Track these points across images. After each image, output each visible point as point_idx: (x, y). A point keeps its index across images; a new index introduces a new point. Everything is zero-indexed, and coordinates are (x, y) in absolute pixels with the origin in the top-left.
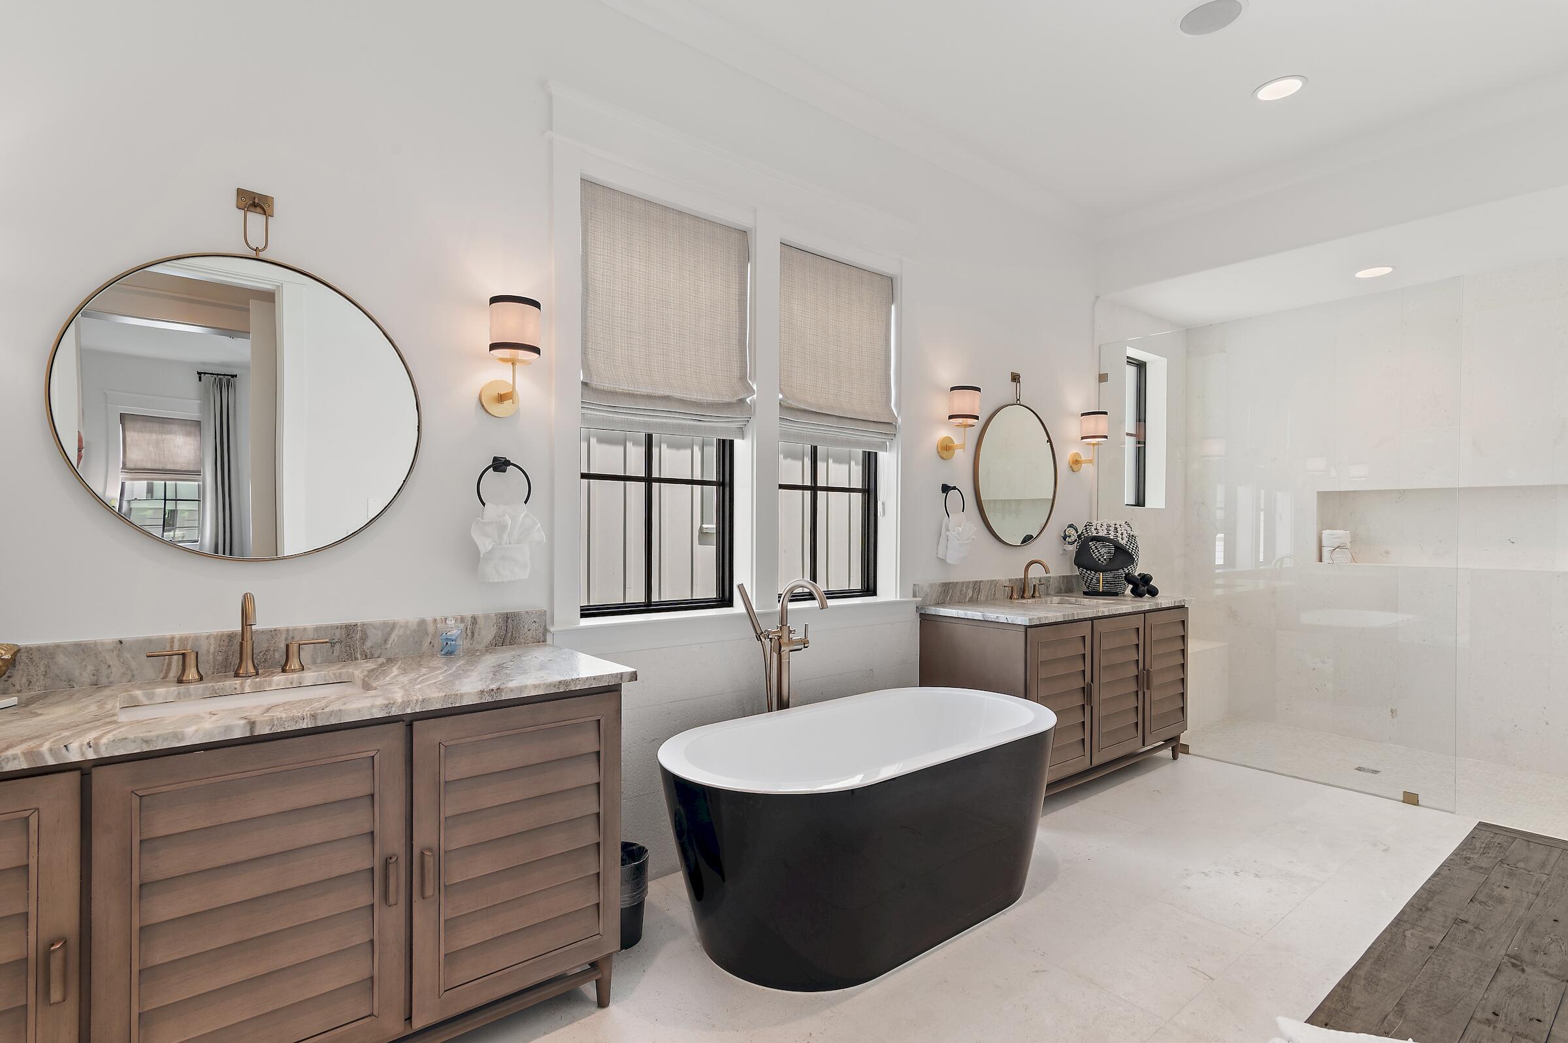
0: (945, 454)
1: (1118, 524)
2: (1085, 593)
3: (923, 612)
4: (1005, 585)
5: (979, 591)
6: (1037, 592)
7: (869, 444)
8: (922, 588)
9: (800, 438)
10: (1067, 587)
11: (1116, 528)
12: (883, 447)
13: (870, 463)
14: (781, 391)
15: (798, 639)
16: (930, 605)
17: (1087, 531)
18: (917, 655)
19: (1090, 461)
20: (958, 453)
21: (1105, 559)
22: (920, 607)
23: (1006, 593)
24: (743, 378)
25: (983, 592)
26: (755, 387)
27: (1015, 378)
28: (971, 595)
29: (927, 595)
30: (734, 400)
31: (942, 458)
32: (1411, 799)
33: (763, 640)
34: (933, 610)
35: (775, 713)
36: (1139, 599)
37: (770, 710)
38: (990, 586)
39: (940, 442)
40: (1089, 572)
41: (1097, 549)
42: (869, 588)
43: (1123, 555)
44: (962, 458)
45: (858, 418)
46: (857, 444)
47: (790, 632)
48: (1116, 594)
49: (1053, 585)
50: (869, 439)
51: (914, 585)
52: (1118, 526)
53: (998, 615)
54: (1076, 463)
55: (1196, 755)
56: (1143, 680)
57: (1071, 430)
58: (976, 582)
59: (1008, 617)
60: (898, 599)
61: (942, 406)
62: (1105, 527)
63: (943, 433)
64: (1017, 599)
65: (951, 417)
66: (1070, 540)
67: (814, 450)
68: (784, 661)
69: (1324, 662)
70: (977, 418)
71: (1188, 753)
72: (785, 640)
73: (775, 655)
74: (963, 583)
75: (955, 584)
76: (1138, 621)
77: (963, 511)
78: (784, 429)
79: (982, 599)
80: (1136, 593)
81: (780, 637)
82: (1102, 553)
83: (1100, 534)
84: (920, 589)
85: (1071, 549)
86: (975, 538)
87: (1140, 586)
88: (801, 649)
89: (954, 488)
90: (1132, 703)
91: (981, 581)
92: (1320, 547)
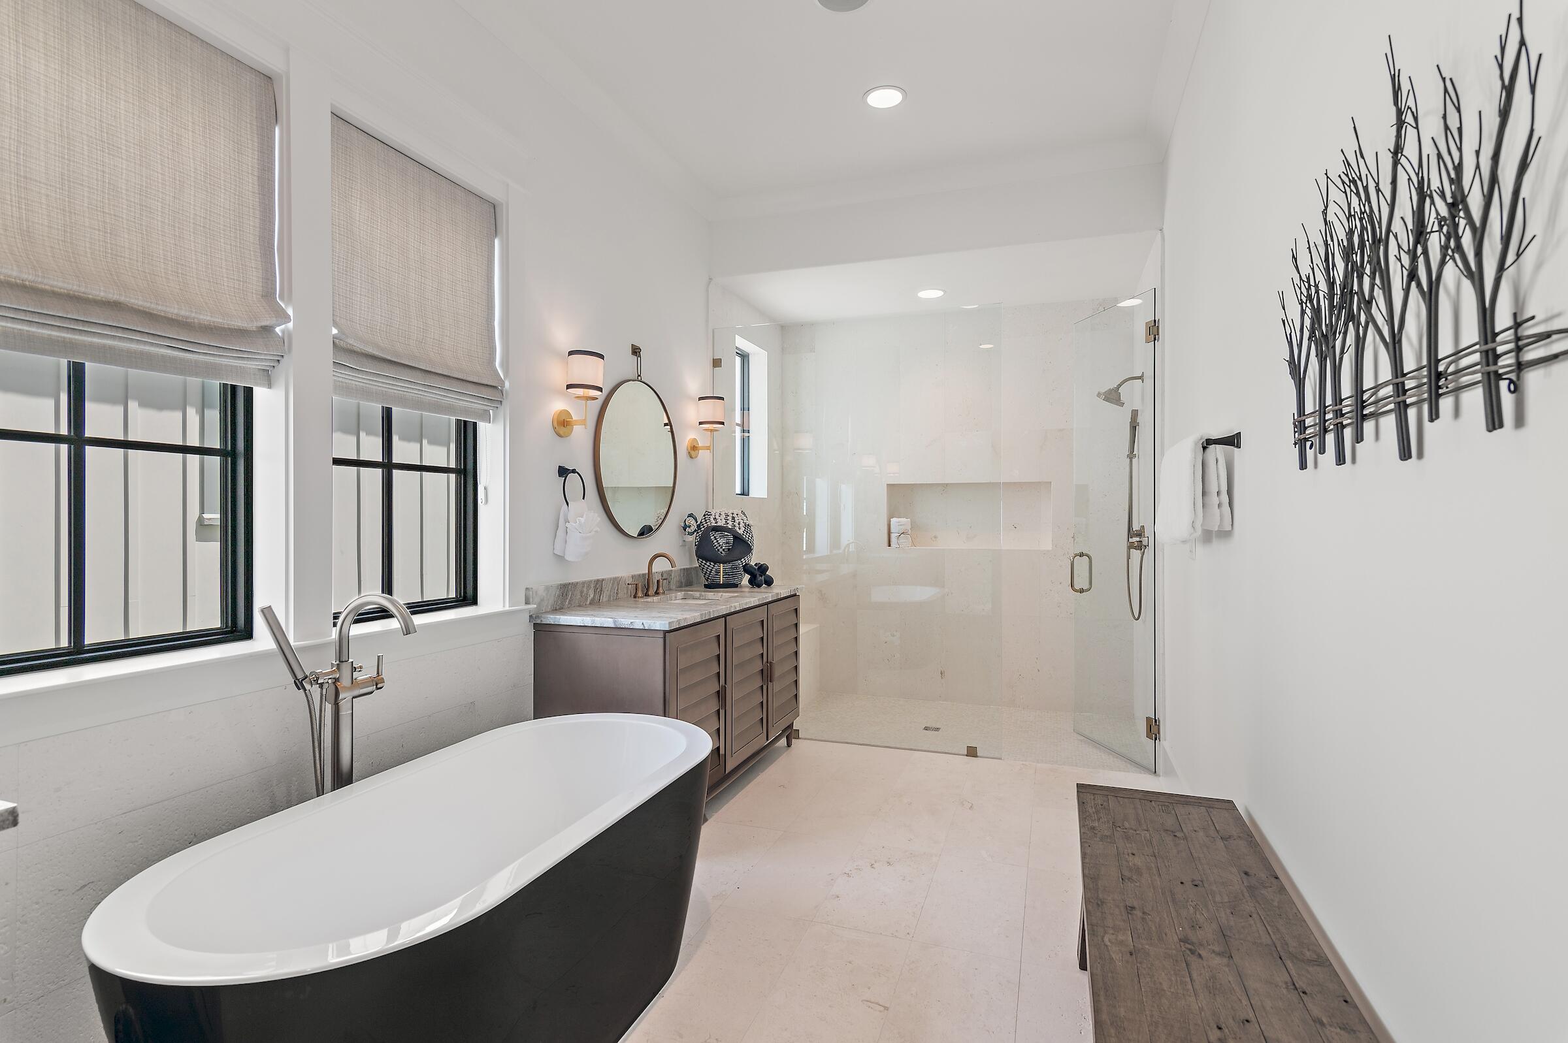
0: (562, 430)
1: (735, 513)
2: (706, 586)
3: (539, 622)
4: (629, 582)
5: (601, 591)
6: (661, 589)
7: (466, 411)
8: (536, 592)
9: (367, 394)
10: (687, 581)
11: (733, 518)
12: (487, 418)
13: (466, 435)
14: (335, 324)
15: (366, 679)
16: (546, 612)
17: (706, 521)
18: (531, 675)
19: (708, 448)
20: (577, 429)
21: (724, 550)
22: (534, 616)
23: (629, 592)
24: (268, 294)
25: (606, 592)
26: (290, 312)
27: (636, 351)
28: (592, 596)
29: (542, 600)
30: (253, 326)
31: (560, 436)
32: (972, 752)
33: (308, 687)
34: (552, 619)
35: (328, 796)
36: (757, 589)
37: (320, 792)
38: (613, 584)
39: (556, 417)
40: (708, 564)
41: (716, 539)
42: (467, 596)
43: (741, 544)
44: (581, 435)
45: (451, 375)
46: (449, 409)
47: (354, 669)
48: (736, 586)
49: (675, 579)
50: (467, 405)
51: (527, 589)
52: (735, 515)
53: (632, 621)
54: (694, 448)
55: (805, 739)
56: (767, 674)
57: (691, 414)
58: (598, 580)
59: (644, 622)
60: (507, 608)
61: (557, 373)
62: (723, 516)
63: (558, 405)
64: (641, 597)
65: (569, 386)
66: (690, 531)
67: (387, 415)
68: (345, 712)
69: (893, 636)
70: (600, 389)
71: (798, 738)
72: (345, 682)
73: (329, 707)
74: (584, 583)
75: (575, 585)
76: (761, 614)
77: (583, 499)
78: (341, 379)
79: (605, 600)
80: (753, 582)
81: (336, 680)
82: (721, 542)
83: (719, 524)
84: (534, 593)
85: (691, 539)
86: (599, 530)
87: (758, 576)
88: (372, 693)
89: (574, 471)
90: (758, 698)
91: (603, 580)
92: (889, 533)
